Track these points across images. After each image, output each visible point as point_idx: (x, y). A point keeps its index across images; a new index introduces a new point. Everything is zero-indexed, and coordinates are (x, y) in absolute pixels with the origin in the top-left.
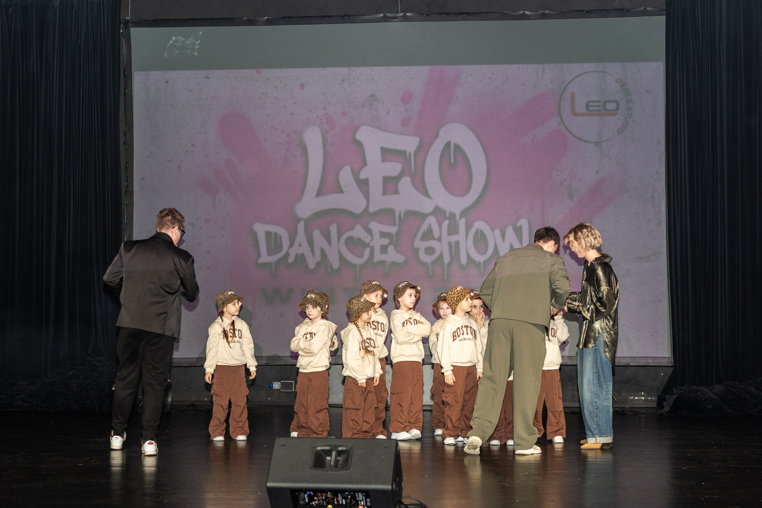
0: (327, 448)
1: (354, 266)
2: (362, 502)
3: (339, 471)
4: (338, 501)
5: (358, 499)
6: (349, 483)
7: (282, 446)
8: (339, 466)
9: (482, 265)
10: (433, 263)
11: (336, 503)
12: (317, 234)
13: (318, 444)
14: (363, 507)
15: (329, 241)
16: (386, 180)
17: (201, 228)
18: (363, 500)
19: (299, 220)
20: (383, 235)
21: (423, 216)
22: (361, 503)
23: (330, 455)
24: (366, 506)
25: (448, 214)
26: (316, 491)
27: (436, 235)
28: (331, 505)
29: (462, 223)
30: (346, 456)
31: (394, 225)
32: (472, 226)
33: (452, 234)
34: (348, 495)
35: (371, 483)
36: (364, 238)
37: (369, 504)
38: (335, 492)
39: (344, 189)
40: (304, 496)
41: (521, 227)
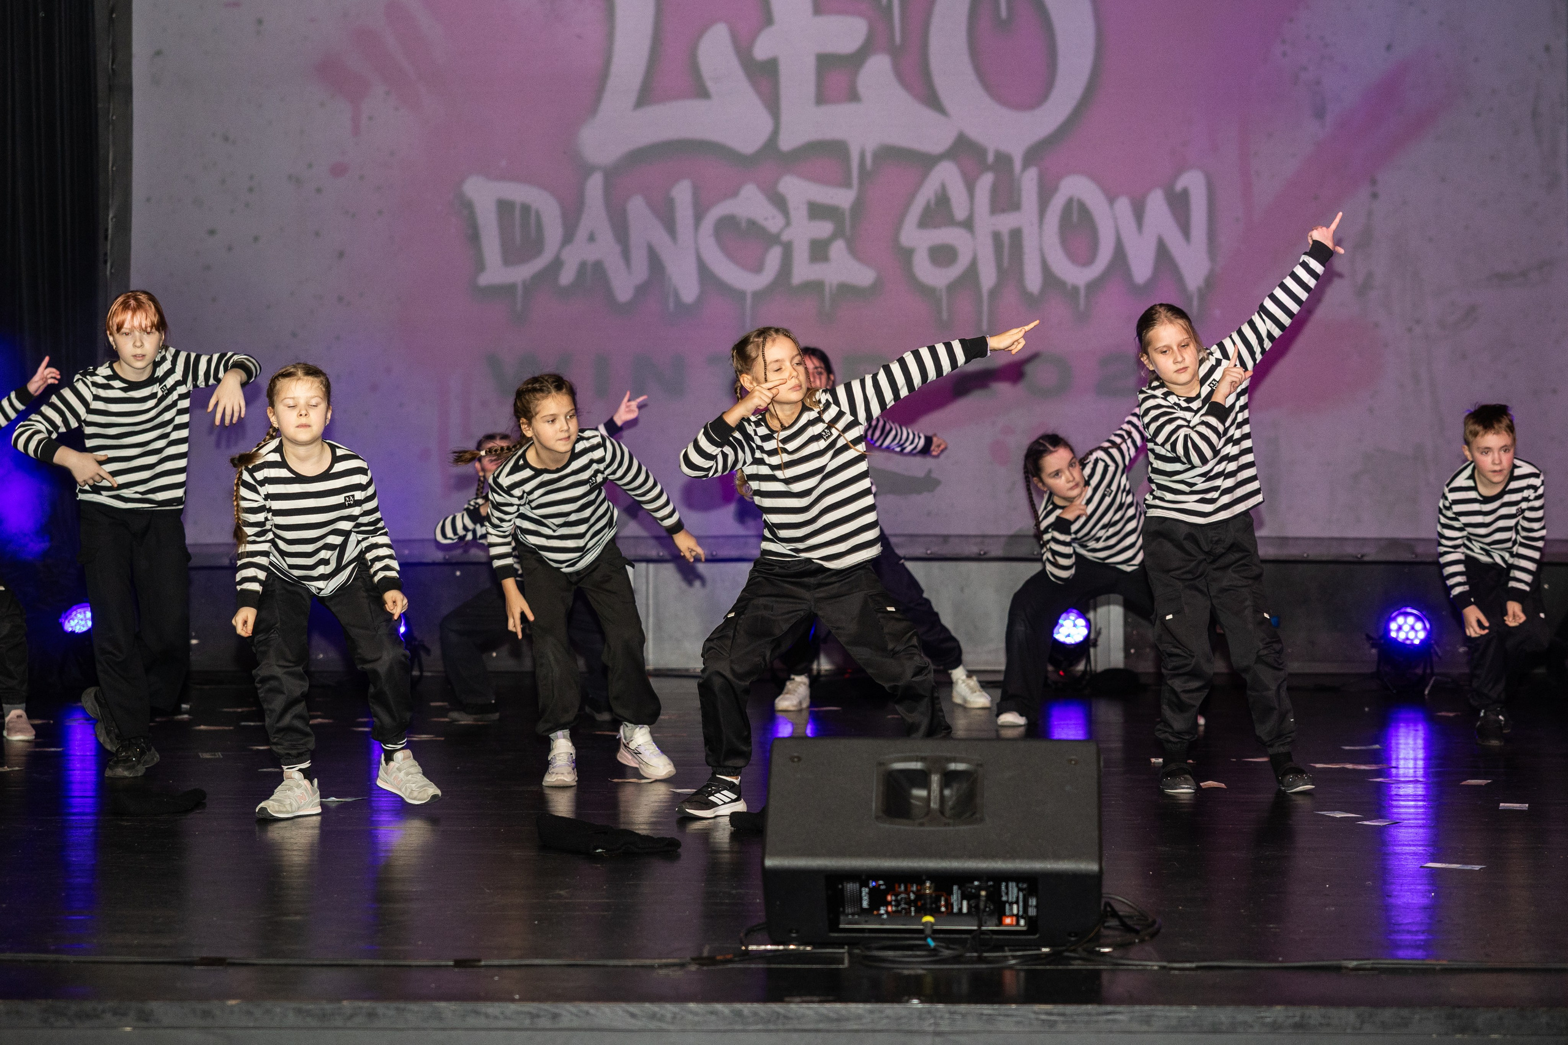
0: (918, 765)
1: (740, 295)
2: (1015, 906)
3: (954, 825)
4: (949, 905)
5: (1004, 898)
6: (985, 856)
7: (792, 759)
8: (948, 813)
9: (1082, 292)
10: (952, 287)
11: (943, 909)
12: (637, 207)
13: (892, 756)
14: (1014, 919)
15: (670, 226)
16: (826, 63)
17: (319, 191)
18: (1017, 902)
19: (586, 170)
20: (817, 211)
21: (926, 162)
22: (1011, 909)
23: (926, 785)
24: (1022, 917)
25: (991, 158)
26: (893, 878)
27: (960, 214)
28: (931, 915)
29: (1029, 182)
30: (965, 785)
31: (847, 184)
32: (1055, 189)
33: (1003, 211)
34: (979, 888)
35: (1043, 857)
36: (766, 219)
37: (1032, 912)
38: (944, 881)
39: (710, 85)
40: (861, 892)
41: (1185, 193)
